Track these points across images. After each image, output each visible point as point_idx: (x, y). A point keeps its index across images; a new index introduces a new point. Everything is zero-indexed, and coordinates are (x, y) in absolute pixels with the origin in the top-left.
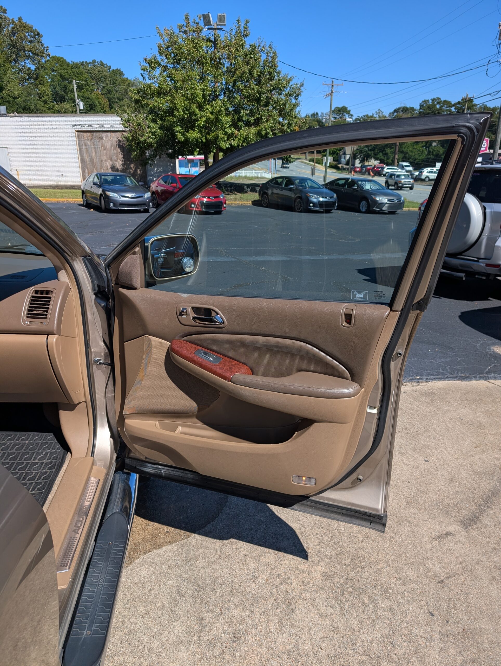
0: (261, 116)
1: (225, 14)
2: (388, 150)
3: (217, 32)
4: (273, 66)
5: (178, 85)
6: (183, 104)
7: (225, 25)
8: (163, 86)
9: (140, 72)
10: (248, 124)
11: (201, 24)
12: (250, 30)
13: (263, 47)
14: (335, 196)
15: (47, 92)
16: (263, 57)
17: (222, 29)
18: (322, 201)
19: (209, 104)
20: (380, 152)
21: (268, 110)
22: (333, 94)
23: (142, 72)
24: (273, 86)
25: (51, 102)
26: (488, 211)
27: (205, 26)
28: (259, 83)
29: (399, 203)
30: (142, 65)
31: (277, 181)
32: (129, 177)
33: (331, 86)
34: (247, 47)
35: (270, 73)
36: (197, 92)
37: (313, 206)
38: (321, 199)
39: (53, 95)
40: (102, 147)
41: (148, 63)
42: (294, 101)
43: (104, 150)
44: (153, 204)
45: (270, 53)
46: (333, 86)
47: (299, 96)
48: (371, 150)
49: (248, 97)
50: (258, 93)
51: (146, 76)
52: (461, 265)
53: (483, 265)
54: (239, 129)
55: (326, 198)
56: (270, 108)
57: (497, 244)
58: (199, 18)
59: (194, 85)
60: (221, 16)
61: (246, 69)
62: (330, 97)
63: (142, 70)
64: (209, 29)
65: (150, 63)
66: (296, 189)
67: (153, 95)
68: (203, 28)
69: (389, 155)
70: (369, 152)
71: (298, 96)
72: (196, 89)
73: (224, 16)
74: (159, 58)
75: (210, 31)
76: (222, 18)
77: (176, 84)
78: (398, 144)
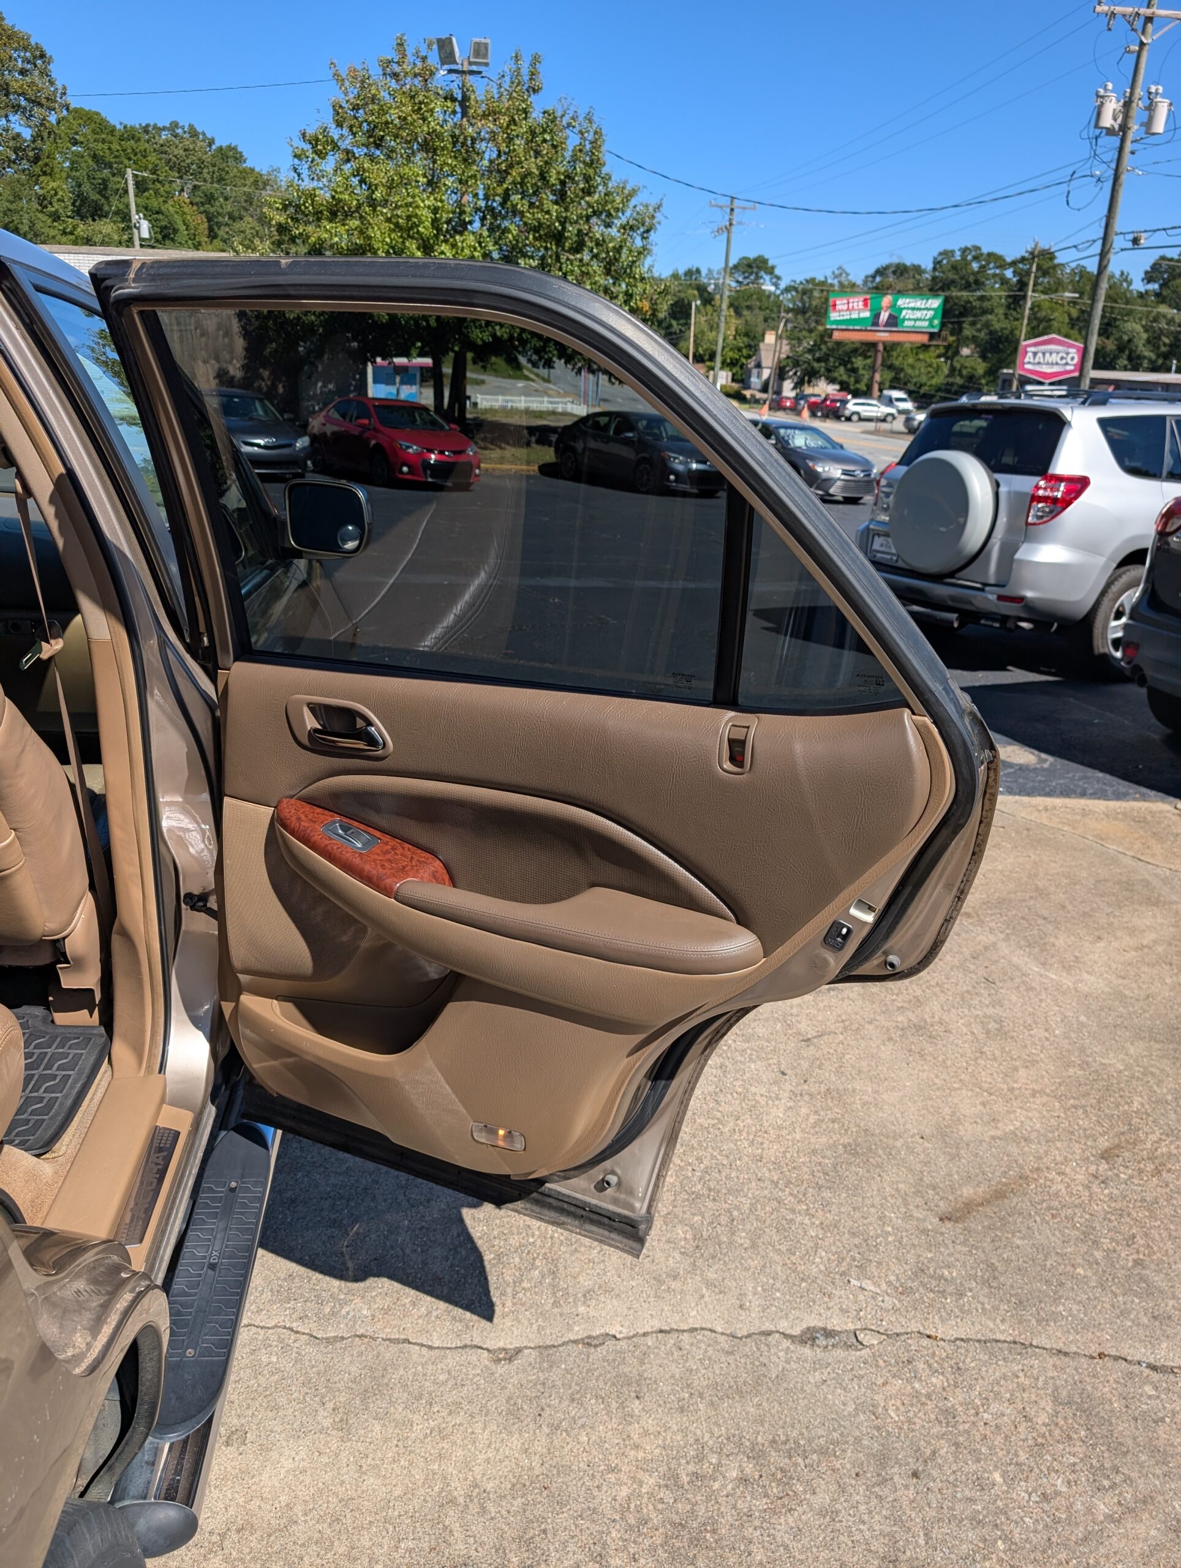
1: (488, 41)
2: (859, 362)
3: (470, 79)
4: (594, 163)
5: (377, 195)
6: (388, 240)
7: (487, 64)
8: (342, 196)
9: (290, 161)
11: (434, 59)
12: (545, 78)
13: (573, 118)
15: (60, 193)
16: (573, 141)
17: (480, 73)
18: (697, 470)
19: (446, 241)
20: (840, 364)
21: (581, 260)
22: (734, 229)
23: (296, 161)
24: (593, 207)
25: (69, 217)
26: (1003, 489)
27: (443, 64)
28: (561, 197)
29: (866, 479)
30: (295, 145)
31: (598, 423)
32: (261, 400)
33: (728, 210)
34: (537, 116)
35: (587, 179)
36: (419, 213)
37: (676, 481)
38: (694, 466)
39: (75, 201)
40: (196, 329)
41: (310, 143)
42: (639, 242)
43: (202, 335)
44: (313, 463)
45: (588, 132)
46: (732, 210)
47: (652, 233)
48: (819, 360)
49: (536, 229)
50: (560, 222)
51: (305, 173)
52: (952, 598)
53: (993, 598)
55: (705, 463)
56: (586, 256)
57: (1018, 556)
58: (429, 46)
59: (413, 197)
60: (478, 44)
61: (532, 165)
62: (725, 235)
63: (295, 156)
64: (450, 71)
65: (314, 141)
66: (639, 440)
67: (318, 216)
68: (437, 69)
69: (861, 372)
70: (816, 365)
71: (648, 231)
72: (418, 207)
73: (486, 45)
74: (335, 133)
75: (454, 76)
76: (482, 48)
77: (373, 192)
78: (881, 347)
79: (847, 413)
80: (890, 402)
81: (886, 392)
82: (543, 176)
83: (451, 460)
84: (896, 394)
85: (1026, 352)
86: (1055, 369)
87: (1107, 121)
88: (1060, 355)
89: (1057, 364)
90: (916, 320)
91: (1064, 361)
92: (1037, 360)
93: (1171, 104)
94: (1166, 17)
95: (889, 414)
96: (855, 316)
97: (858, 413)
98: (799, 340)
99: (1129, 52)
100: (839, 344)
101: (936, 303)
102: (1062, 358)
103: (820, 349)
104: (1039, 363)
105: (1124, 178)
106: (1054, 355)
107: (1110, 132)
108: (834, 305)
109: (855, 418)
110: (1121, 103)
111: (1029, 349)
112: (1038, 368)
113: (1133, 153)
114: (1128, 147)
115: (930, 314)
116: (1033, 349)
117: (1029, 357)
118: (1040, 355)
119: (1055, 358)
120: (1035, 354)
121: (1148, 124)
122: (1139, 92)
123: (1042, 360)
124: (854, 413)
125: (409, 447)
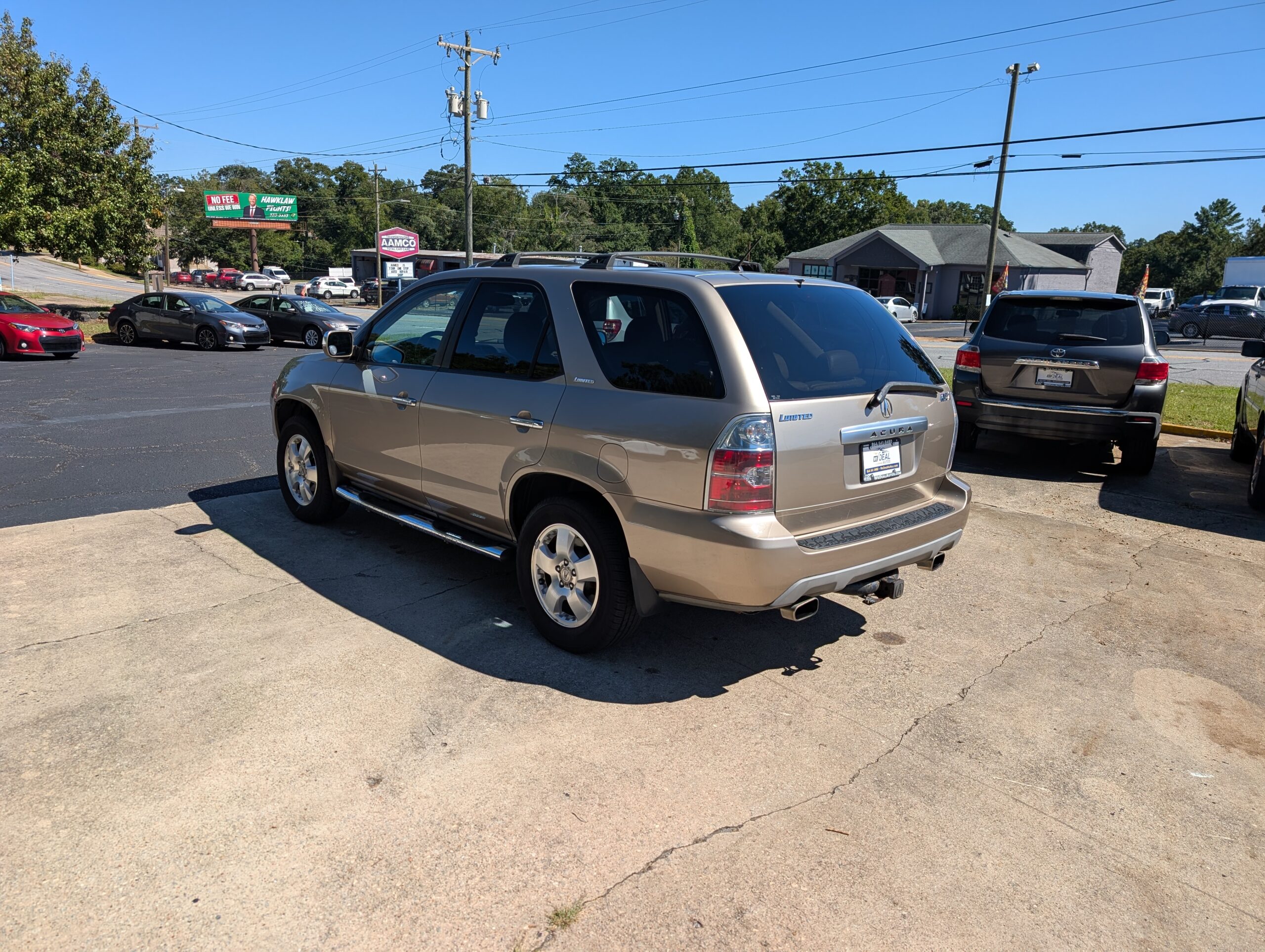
0: (90, 189)
2: (235, 244)
10: (65, 201)
14: (264, 322)
16: (72, 88)
18: (248, 331)
20: (220, 246)
21: (102, 179)
24: (109, 140)
31: (147, 301)
37: (235, 340)
38: (246, 329)
45: (86, 81)
48: (200, 242)
49: (64, 155)
54: (49, 207)
55: (254, 326)
66: (196, 313)
69: (238, 251)
70: (199, 246)
78: (254, 233)
79: (243, 284)
80: (271, 274)
81: (266, 267)
82: (65, 116)
83: (65, 335)
84: (274, 269)
85: (382, 239)
86: (403, 250)
87: (456, 109)
88: (404, 241)
89: (403, 247)
90: (279, 213)
91: (407, 245)
92: (389, 244)
93: (488, 103)
94: (477, 52)
95: (276, 284)
96: (228, 208)
97: (252, 284)
98: (180, 227)
99: (460, 70)
100: (216, 230)
101: (291, 200)
102: (406, 243)
103: (200, 234)
104: (391, 246)
105: (471, 142)
106: (400, 241)
107: (457, 115)
108: (210, 201)
109: (250, 288)
110: (461, 99)
111: (383, 237)
112: (391, 250)
113: (473, 129)
114: (470, 125)
115: (288, 208)
116: (385, 237)
117: (384, 243)
118: (391, 240)
119: (401, 243)
120: (388, 240)
121: (478, 113)
122: (469, 93)
123: (393, 244)
124: (248, 284)
125: (25, 328)
